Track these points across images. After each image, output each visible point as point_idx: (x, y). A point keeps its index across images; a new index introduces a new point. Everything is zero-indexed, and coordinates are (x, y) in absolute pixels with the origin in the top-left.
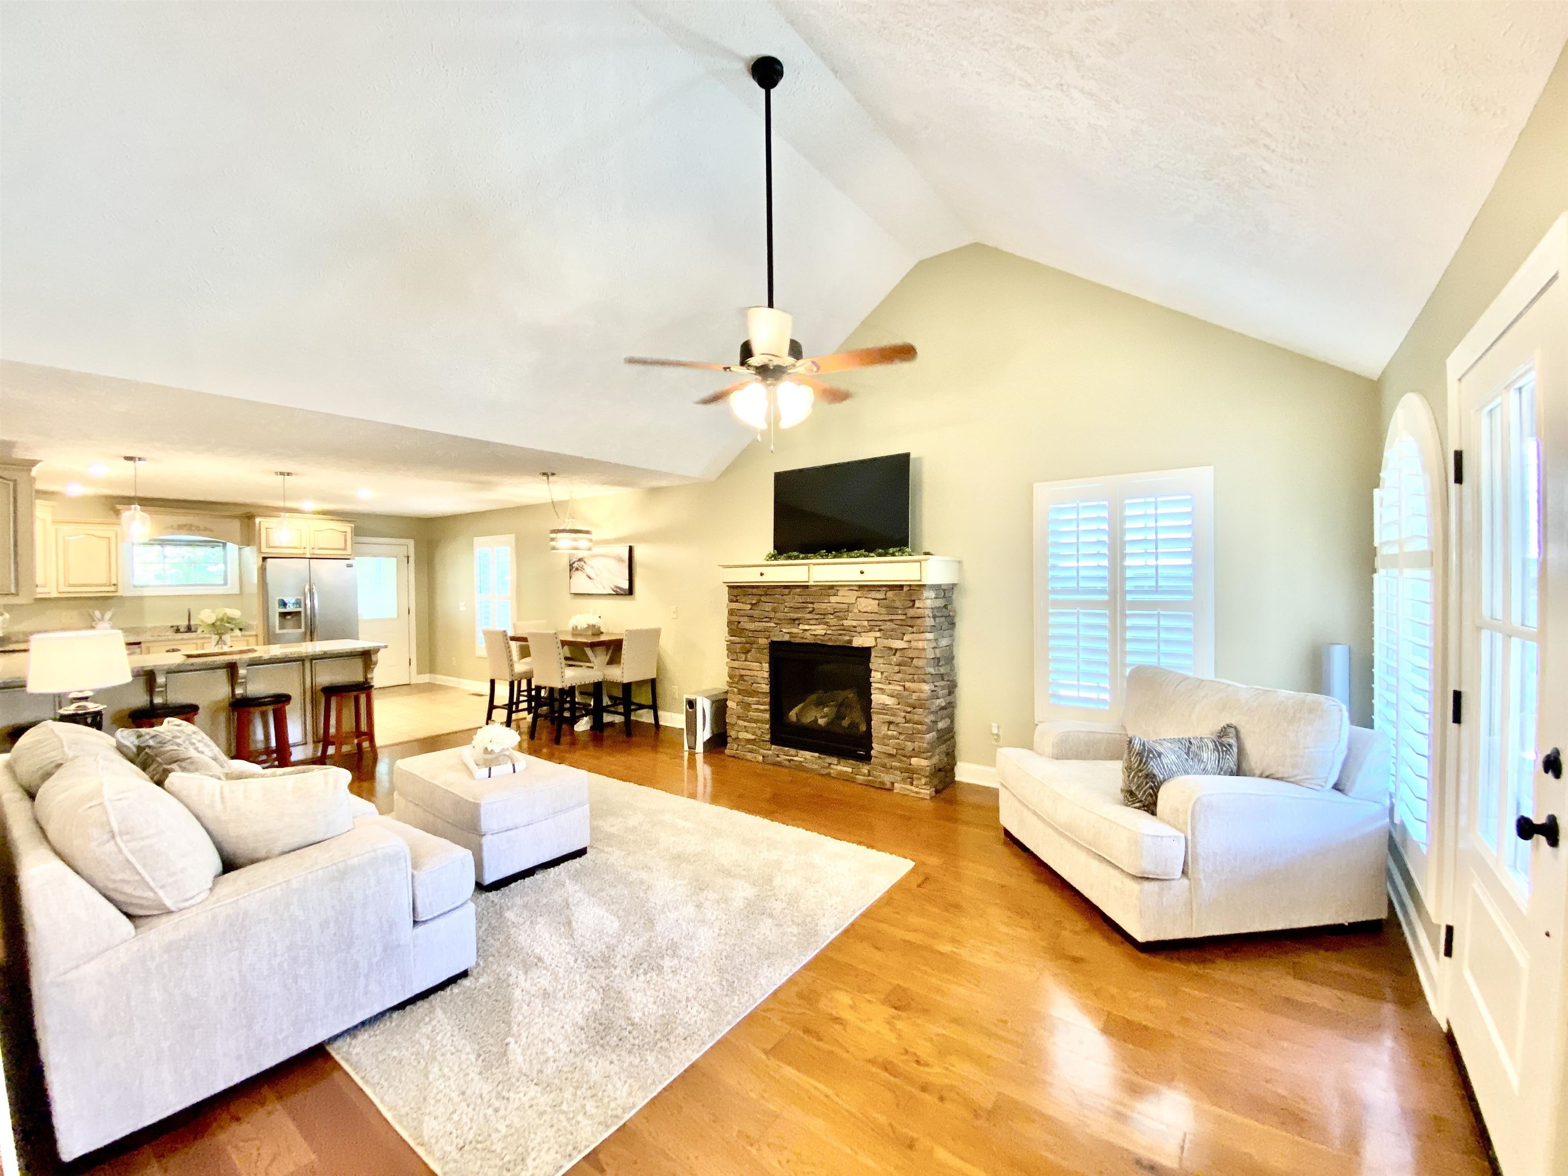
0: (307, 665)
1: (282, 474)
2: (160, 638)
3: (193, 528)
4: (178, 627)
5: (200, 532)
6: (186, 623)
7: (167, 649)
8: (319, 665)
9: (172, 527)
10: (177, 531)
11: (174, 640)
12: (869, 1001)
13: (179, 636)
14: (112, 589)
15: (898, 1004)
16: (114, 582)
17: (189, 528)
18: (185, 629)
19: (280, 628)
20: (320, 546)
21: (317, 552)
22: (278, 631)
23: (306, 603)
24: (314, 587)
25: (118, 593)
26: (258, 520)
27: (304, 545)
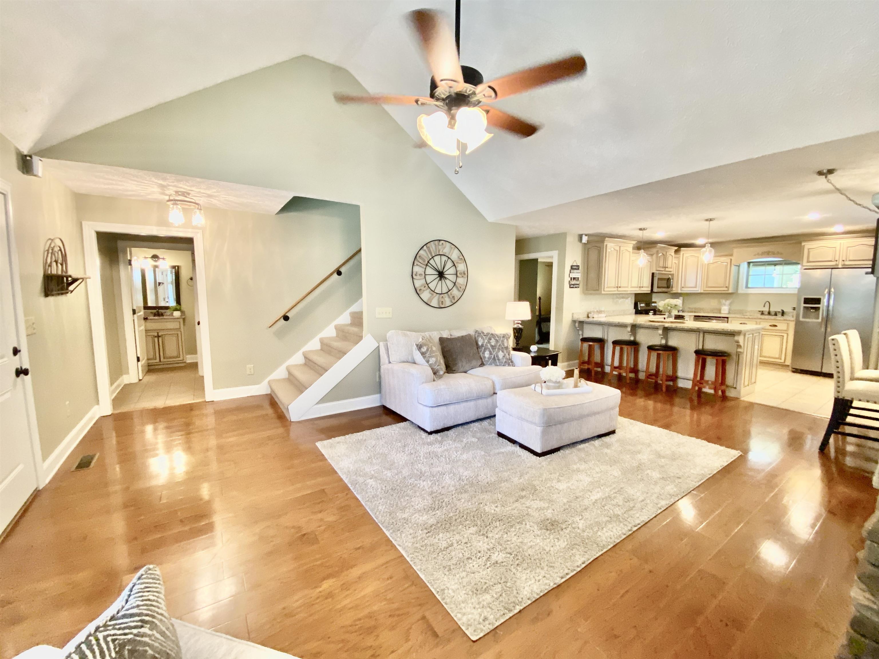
0: (701, 335)
1: (707, 220)
2: (750, 317)
3: (770, 253)
4: (763, 311)
5: (774, 256)
6: (768, 310)
7: (741, 322)
8: (708, 337)
9: (758, 254)
10: (761, 256)
11: (761, 319)
12: (319, 527)
13: (763, 317)
14: (726, 289)
15: (306, 537)
16: (727, 286)
17: (768, 254)
18: (767, 313)
19: (804, 317)
20: (851, 259)
21: (847, 263)
22: (801, 319)
23: (824, 301)
24: (832, 290)
25: (730, 291)
26: (803, 244)
27: (837, 259)
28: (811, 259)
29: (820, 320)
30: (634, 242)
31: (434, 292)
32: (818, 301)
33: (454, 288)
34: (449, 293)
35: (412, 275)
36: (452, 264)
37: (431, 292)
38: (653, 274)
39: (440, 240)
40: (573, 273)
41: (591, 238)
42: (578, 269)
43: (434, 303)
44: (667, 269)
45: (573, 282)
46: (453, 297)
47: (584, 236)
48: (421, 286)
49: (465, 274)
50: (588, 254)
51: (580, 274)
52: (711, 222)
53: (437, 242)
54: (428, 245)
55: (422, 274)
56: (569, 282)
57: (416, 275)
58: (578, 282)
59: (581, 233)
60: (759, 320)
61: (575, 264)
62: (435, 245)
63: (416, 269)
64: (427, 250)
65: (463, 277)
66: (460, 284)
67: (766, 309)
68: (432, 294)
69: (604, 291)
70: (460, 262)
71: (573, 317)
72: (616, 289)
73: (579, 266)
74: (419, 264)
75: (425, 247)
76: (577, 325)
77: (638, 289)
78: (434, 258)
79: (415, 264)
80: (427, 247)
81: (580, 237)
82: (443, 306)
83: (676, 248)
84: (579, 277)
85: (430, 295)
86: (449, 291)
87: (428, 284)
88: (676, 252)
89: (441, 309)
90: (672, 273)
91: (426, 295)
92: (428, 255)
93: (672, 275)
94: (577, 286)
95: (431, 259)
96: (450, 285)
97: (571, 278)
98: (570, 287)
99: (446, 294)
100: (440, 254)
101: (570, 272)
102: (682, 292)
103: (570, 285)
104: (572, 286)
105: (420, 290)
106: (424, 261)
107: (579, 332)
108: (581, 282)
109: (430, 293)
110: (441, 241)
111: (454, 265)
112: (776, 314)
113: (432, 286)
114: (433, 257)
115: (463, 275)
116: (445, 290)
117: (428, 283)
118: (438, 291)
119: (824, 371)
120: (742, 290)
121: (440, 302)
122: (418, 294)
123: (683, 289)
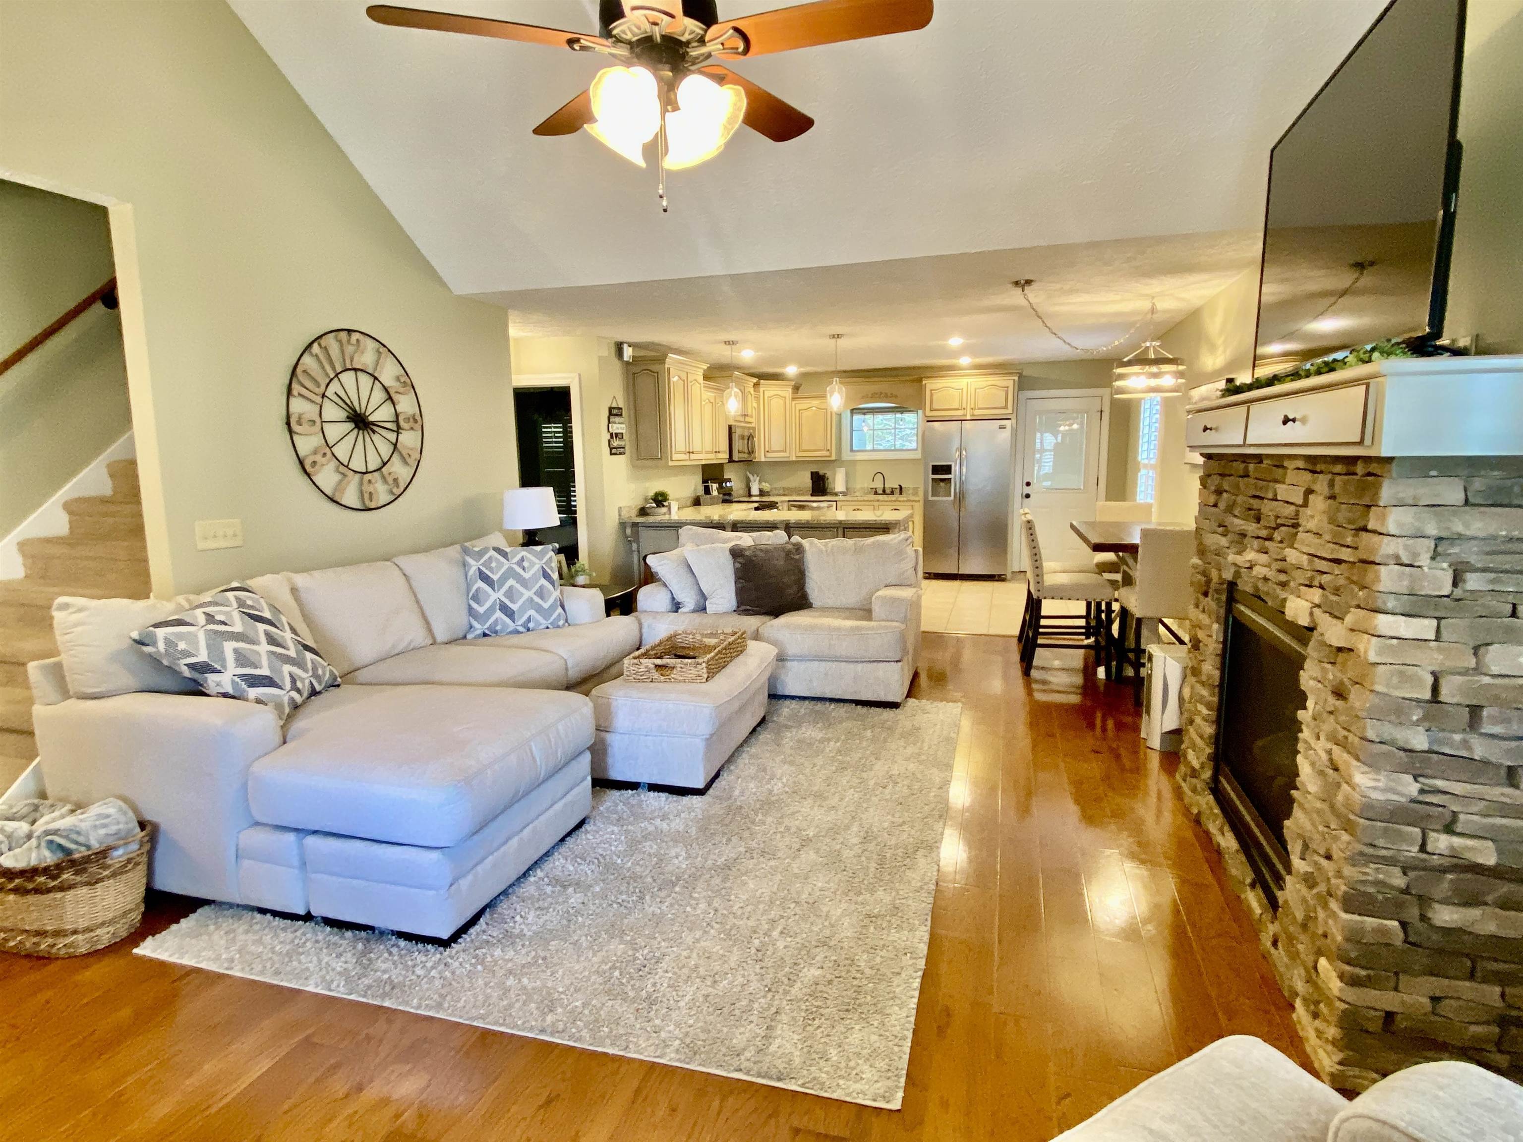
1: (833, 336)
3: (882, 395)
4: (876, 489)
5: (888, 399)
6: (882, 486)
9: (867, 396)
10: (872, 400)
13: (880, 497)
14: (827, 454)
16: (828, 449)
17: (879, 395)
18: (881, 492)
19: (933, 495)
20: (980, 406)
21: (977, 412)
22: (930, 498)
23: (955, 469)
24: (964, 453)
25: (833, 458)
26: (924, 382)
27: (964, 406)
28: (935, 406)
29: (952, 498)
30: (705, 367)
31: (347, 467)
32: (947, 469)
33: (396, 458)
34: (383, 469)
35: (288, 424)
36: (384, 396)
37: (342, 468)
38: (730, 428)
39: (349, 331)
40: (615, 423)
41: (642, 353)
42: (621, 415)
43: (350, 497)
44: (748, 419)
45: (616, 443)
46: (395, 480)
47: (625, 346)
48: (315, 452)
49: (417, 421)
50: (634, 384)
51: (623, 426)
52: (838, 340)
53: (343, 335)
54: (323, 342)
55: (314, 422)
56: (609, 441)
57: (299, 423)
58: (622, 443)
59: (620, 340)
60: (876, 504)
61: (614, 405)
62: (340, 342)
63: (298, 406)
64: (321, 356)
65: (412, 429)
66: (405, 447)
67: (879, 485)
68: (344, 475)
69: (672, 460)
70: (401, 390)
71: (620, 515)
72: (686, 457)
73: (621, 409)
74: (304, 392)
75: (316, 348)
76: (628, 531)
77: (712, 456)
78: (340, 376)
79: (295, 392)
80: (320, 345)
81: (619, 348)
82: (373, 505)
83: (755, 380)
84: (624, 431)
85: (338, 477)
86: (385, 464)
87: (330, 448)
88: (756, 385)
89: (369, 512)
90: (753, 425)
91: (327, 477)
92: (323, 368)
93: (754, 429)
94: (622, 450)
95: (332, 379)
96: (385, 450)
97: (611, 435)
98: (611, 454)
99: (376, 474)
100: (355, 366)
101: (609, 422)
102: (767, 460)
103: (611, 449)
104: (614, 451)
105: (314, 463)
106: (319, 386)
107: (631, 547)
108: (627, 442)
109: (337, 471)
110: (353, 334)
111: (390, 398)
112: (892, 493)
113: (341, 451)
114: (337, 375)
115: (411, 423)
116: (373, 464)
117: (331, 444)
118: (357, 464)
119: (962, 571)
120: (846, 456)
121: (366, 496)
122: (308, 475)
123: (769, 455)
